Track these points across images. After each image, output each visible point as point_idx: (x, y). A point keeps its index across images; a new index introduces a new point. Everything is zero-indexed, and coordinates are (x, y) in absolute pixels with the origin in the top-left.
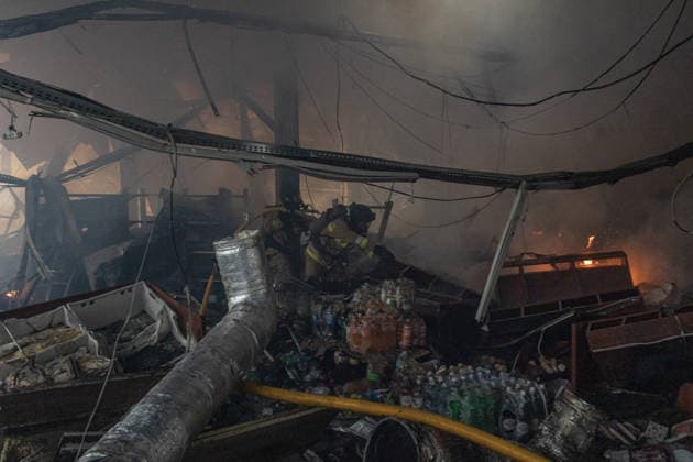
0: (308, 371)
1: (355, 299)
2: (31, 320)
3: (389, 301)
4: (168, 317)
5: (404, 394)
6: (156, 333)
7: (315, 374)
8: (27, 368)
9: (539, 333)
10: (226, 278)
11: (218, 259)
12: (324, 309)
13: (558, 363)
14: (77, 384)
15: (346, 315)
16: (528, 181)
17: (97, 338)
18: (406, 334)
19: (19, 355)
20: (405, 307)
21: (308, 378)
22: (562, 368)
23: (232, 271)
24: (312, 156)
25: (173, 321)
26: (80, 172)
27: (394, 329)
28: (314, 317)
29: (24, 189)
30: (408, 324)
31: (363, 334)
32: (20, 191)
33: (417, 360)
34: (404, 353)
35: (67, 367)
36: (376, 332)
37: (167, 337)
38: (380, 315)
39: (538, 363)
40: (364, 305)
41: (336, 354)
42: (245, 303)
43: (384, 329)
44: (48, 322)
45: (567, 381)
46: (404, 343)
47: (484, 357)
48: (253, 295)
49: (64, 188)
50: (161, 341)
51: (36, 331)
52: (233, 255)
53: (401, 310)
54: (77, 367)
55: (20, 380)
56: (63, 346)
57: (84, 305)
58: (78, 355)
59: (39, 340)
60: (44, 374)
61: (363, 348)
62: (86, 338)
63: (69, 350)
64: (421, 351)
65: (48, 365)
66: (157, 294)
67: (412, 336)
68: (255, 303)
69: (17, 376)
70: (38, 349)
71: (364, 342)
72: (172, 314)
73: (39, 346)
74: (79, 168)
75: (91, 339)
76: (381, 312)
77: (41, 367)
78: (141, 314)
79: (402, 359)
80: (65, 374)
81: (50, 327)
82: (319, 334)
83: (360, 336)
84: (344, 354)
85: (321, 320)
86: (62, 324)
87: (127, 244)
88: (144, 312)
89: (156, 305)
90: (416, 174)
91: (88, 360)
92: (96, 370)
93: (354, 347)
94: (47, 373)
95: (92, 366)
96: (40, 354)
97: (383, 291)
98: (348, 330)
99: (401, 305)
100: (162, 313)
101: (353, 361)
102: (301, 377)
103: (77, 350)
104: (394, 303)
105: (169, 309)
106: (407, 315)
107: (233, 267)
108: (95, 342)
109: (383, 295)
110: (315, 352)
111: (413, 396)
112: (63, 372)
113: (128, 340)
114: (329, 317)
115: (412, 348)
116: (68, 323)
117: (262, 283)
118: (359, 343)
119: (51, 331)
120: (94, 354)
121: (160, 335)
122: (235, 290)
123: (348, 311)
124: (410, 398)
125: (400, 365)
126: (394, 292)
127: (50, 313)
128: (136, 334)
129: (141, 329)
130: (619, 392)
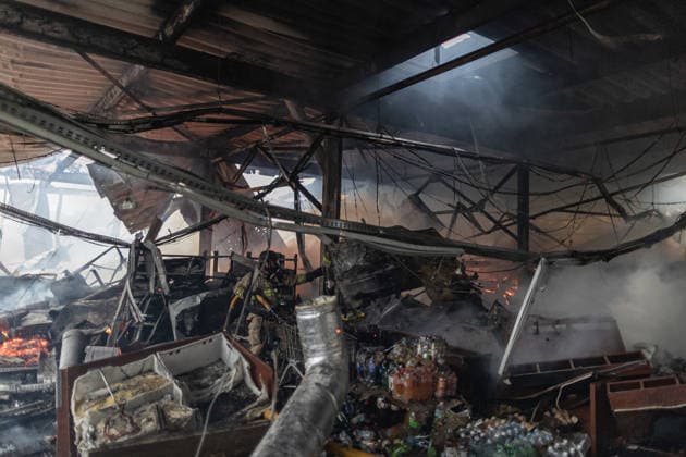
0: (354, 415)
1: (395, 351)
2: (124, 367)
3: (425, 356)
4: (242, 367)
5: (449, 446)
6: (232, 380)
7: (361, 417)
8: (117, 415)
9: (557, 390)
10: (305, 340)
11: (299, 322)
12: (368, 358)
13: (571, 416)
14: (163, 440)
15: (387, 365)
16: (547, 258)
17: (181, 386)
18: (441, 385)
19: (111, 402)
20: (440, 362)
21: (355, 420)
22: (575, 420)
23: (312, 334)
24: (381, 232)
25: (247, 371)
26: (171, 238)
27: (431, 380)
28: (358, 365)
29: (128, 250)
30: (443, 377)
31: (406, 384)
32: (126, 252)
33: (452, 409)
34: (441, 403)
35: (153, 415)
36: (415, 384)
37: (240, 384)
38: (418, 368)
39: (553, 415)
40: (404, 357)
41: (380, 400)
42: (323, 365)
43: (423, 381)
44: (139, 368)
45: (586, 435)
46: (439, 393)
47: (502, 406)
48: (330, 357)
49: (159, 251)
50: (234, 388)
51: (128, 377)
52: (313, 319)
53: (437, 364)
54: (162, 415)
55: (110, 427)
56: (151, 394)
57: (171, 353)
58: (164, 402)
59: (130, 387)
60: (132, 423)
61: (405, 397)
62: (171, 387)
63: (155, 397)
64: (454, 401)
65: (136, 413)
66: (234, 345)
67: (447, 387)
68: (332, 365)
69: (107, 423)
70: (129, 397)
71: (406, 392)
72: (246, 364)
73: (129, 393)
74: (171, 235)
75: (176, 387)
76: (419, 364)
77: (130, 414)
78: (217, 362)
79: (440, 409)
80: (151, 423)
81: (140, 373)
82: (361, 379)
83: (402, 386)
84: (386, 401)
85: (365, 368)
86: (151, 371)
87: (203, 295)
88: (220, 360)
89: (232, 356)
90: (462, 250)
91: (172, 408)
92: (179, 419)
93: (397, 396)
94: (135, 421)
95: (175, 415)
96: (130, 402)
97: (419, 346)
98: (391, 380)
99: (436, 359)
100: (238, 363)
101: (394, 408)
102: (349, 419)
103: (162, 397)
104: (430, 357)
105: (243, 360)
106: (441, 368)
107: (312, 330)
108: (180, 391)
109: (419, 349)
110: (360, 396)
111: (457, 449)
112: (150, 420)
113: (206, 386)
114: (372, 366)
115: (447, 398)
116: (157, 371)
117: (337, 346)
118: (401, 393)
119: (141, 378)
120: (178, 401)
121: (234, 382)
122: (314, 351)
123: (389, 361)
124: (454, 450)
125: (438, 414)
126: (429, 348)
127: (141, 361)
128: (213, 380)
129: (219, 376)
130: (635, 447)
